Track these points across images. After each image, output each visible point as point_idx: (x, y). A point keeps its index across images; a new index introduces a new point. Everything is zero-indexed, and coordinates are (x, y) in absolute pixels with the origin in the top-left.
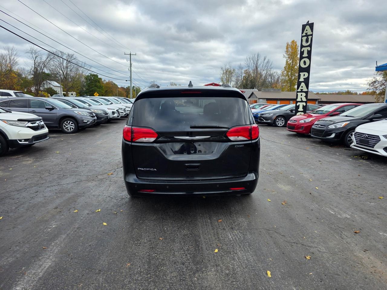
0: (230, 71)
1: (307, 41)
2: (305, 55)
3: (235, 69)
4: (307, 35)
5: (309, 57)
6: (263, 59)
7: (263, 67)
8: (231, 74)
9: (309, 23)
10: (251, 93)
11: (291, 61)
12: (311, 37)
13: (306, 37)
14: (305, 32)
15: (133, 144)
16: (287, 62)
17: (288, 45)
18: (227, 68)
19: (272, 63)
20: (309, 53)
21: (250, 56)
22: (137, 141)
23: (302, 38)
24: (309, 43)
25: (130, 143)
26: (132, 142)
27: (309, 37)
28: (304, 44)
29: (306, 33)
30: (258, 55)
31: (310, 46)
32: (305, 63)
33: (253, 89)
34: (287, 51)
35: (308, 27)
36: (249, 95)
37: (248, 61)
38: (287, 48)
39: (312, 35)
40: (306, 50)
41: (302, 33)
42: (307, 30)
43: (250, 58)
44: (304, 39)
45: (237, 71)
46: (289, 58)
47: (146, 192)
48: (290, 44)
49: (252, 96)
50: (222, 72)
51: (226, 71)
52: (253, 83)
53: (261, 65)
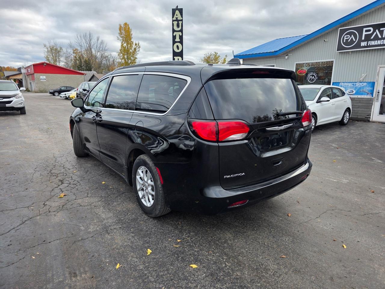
0: (56, 49)
1: (178, 26)
2: (178, 39)
3: (62, 48)
4: (177, 20)
5: (181, 42)
6: (96, 40)
7: (98, 47)
8: (59, 52)
9: (178, 8)
10: (92, 75)
11: (126, 44)
12: (181, 22)
13: (177, 22)
14: (175, 16)
15: (221, 144)
16: (122, 45)
17: (121, 26)
18: (51, 45)
19: (106, 44)
20: (181, 37)
21: (81, 35)
22: (226, 139)
23: (173, 22)
24: (180, 28)
25: (216, 144)
26: (218, 142)
27: (179, 22)
28: (176, 28)
29: (177, 18)
30: (90, 35)
31: (181, 31)
32: (178, 47)
33: (90, 71)
34: (121, 33)
35: (177, 12)
36: (90, 77)
37: (80, 40)
38: (120, 29)
39: (182, 20)
40: (178, 34)
41: (173, 17)
42: (177, 15)
43: (81, 37)
44: (175, 23)
45: (64, 50)
46: (123, 40)
47: (238, 206)
48: (122, 26)
49: (92, 79)
50: (46, 50)
51: (52, 49)
52: (89, 64)
53: (95, 45)
